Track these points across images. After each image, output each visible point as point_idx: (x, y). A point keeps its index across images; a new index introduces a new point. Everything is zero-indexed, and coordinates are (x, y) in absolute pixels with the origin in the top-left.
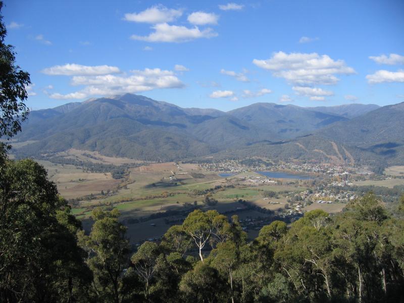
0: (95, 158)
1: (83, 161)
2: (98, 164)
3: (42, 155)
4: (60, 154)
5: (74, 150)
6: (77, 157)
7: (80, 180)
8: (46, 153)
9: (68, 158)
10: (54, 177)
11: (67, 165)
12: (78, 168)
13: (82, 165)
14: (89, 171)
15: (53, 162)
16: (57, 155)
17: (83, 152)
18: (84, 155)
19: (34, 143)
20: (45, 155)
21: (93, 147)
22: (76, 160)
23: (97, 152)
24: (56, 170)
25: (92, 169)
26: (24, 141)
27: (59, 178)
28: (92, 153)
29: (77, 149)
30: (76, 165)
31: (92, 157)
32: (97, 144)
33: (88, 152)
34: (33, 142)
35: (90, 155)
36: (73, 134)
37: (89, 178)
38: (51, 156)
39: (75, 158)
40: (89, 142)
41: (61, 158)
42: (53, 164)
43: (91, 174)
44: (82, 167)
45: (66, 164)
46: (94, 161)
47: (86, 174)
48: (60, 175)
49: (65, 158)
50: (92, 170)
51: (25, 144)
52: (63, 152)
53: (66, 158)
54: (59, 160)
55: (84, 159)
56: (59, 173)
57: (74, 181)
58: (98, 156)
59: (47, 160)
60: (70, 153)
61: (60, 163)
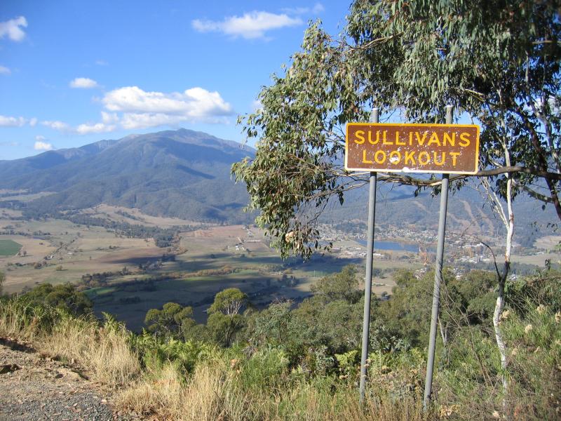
0: (134, 218)
1: (116, 221)
2: (137, 226)
3: (61, 212)
4: (85, 211)
5: (105, 206)
6: (109, 216)
7: (110, 247)
8: (65, 210)
9: (96, 216)
10: (75, 242)
11: (94, 227)
12: (109, 231)
13: (115, 227)
14: (123, 236)
15: (75, 222)
16: (81, 213)
17: (118, 209)
18: (119, 212)
19: (49, 196)
20: (65, 212)
21: (132, 203)
22: (107, 220)
23: (137, 210)
24: (79, 234)
25: (129, 233)
26: (36, 193)
27: (81, 244)
28: (129, 211)
29: (109, 205)
30: (107, 227)
31: (129, 216)
32: (137, 198)
33: (124, 209)
34: (49, 193)
35: (127, 214)
36: (103, 184)
37: (123, 245)
38: (73, 214)
39: (105, 217)
40: (126, 195)
41: (86, 216)
42: (75, 225)
43: (127, 240)
44: (114, 230)
45: (94, 225)
46: (132, 222)
47: (120, 239)
48: (83, 240)
49: (91, 216)
50: (129, 235)
51: (38, 196)
52: (90, 209)
53: (93, 217)
54: (84, 220)
55: (118, 219)
56: (82, 237)
57: (103, 249)
58: (137, 214)
59: (68, 219)
60: (99, 210)
61: (85, 224)
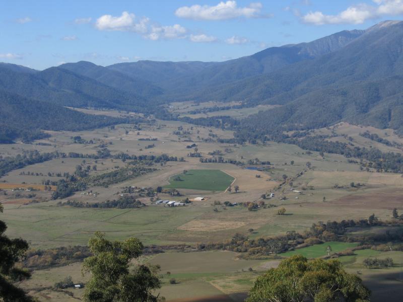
0: (387, 143)
1: (361, 147)
2: (391, 155)
3: (285, 133)
4: (318, 132)
5: (347, 124)
6: (351, 139)
7: (353, 185)
8: (291, 130)
9: (334, 140)
10: (303, 176)
11: (330, 155)
12: (351, 162)
13: (359, 155)
14: (371, 169)
15: (303, 148)
16: (313, 135)
17: (364, 129)
18: (365, 135)
19: (270, 110)
20: (290, 133)
21: (384, 120)
22: (349, 146)
23: (392, 131)
24: (309, 164)
25: (379, 165)
26: (253, 106)
27: (312, 179)
28: (380, 133)
29: (351, 123)
30: (348, 155)
31: (380, 141)
32: (392, 114)
33: (373, 130)
34: (270, 107)
35: (377, 136)
36: (344, 94)
37: (371, 182)
38: (301, 136)
39: (347, 142)
40: (376, 110)
41: (320, 140)
42: (305, 151)
43: (376, 174)
44: (358, 160)
45: (330, 152)
46: (384, 149)
47: (366, 174)
48: (315, 173)
49: (326, 139)
50: (379, 167)
51: (254, 111)
52: (325, 129)
53: (329, 140)
54: (316, 144)
55: (364, 144)
56: (314, 168)
57: (342, 187)
58: (392, 137)
59: (294, 143)
60: (338, 131)
61: (317, 150)
